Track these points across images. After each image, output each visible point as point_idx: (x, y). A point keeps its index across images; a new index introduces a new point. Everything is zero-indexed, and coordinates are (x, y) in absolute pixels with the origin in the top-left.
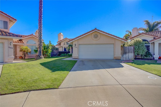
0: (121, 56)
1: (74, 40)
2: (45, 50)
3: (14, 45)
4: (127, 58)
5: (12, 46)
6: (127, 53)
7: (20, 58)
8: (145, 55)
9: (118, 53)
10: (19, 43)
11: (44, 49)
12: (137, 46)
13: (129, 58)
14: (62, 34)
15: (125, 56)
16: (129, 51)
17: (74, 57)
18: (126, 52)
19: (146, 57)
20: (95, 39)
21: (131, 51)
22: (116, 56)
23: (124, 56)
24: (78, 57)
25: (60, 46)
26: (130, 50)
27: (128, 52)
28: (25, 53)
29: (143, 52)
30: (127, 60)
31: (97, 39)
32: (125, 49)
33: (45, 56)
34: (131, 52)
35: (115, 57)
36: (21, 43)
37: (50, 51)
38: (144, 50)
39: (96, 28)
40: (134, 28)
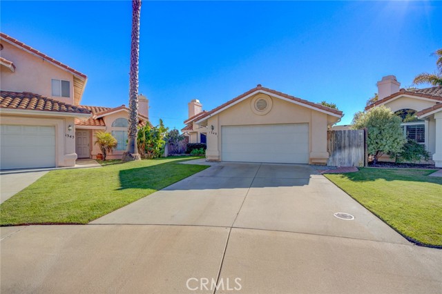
0: (327, 155)
1: (209, 116)
2: (149, 142)
3: (76, 129)
4: (346, 161)
5: (73, 133)
6: (345, 147)
7: (97, 157)
8: (402, 154)
9: (320, 149)
10: (95, 125)
11: (148, 138)
12: (375, 129)
13: (350, 161)
14: (198, 101)
15: (340, 157)
16: (350, 142)
17: (208, 158)
18: (342, 145)
19: (408, 159)
20: (260, 113)
21: (356, 142)
22: (312, 155)
23: (338, 156)
24: (219, 157)
25: (191, 131)
26: (355, 138)
27: (350, 145)
28: (106, 146)
29: (395, 145)
30: (345, 166)
31: (266, 112)
32: (339, 137)
33: (150, 154)
34: (358, 146)
35: (311, 159)
36: (100, 125)
37: (161, 143)
38: (398, 140)
39: (259, 85)
40: (383, 78)
